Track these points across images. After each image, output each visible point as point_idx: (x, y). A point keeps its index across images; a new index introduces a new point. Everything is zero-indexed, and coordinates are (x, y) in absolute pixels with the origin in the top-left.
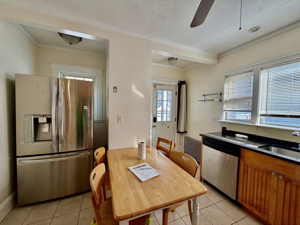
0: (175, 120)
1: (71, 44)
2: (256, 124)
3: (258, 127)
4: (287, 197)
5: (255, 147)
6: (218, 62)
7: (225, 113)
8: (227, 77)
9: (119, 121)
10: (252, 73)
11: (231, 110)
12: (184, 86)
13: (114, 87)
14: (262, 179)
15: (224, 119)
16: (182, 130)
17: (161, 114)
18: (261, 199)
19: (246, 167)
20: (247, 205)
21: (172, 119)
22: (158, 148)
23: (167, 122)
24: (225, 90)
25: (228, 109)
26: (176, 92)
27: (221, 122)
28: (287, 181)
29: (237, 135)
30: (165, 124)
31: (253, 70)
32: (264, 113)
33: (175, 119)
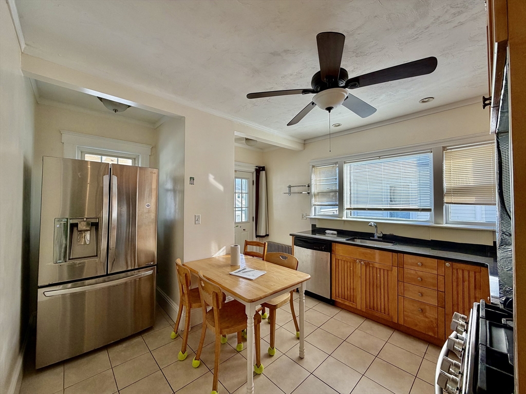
0: (253, 220)
1: (115, 111)
2: (343, 219)
3: (344, 221)
4: (368, 280)
5: (343, 240)
6: (304, 149)
7: (313, 208)
8: (313, 166)
9: (197, 222)
10: (337, 165)
11: (319, 204)
12: (263, 173)
13: (191, 178)
14: (350, 269)
15: (313, 215)
16: (263, 233)
17: (240, 212)
18: (350, 288)
19: (337, 261)
20: (340, 299)
21: (249, 218)
22: (246, 254)
23: (242, 222)
24: (313, 182)
25: (317, 203)
26: (253, 181)
27: (311, 218)
28: (367, 265)
29: (327, 231)
30: (239, 225)
31: (337, 162)
32: (349, 207)
33: (253, 218)
